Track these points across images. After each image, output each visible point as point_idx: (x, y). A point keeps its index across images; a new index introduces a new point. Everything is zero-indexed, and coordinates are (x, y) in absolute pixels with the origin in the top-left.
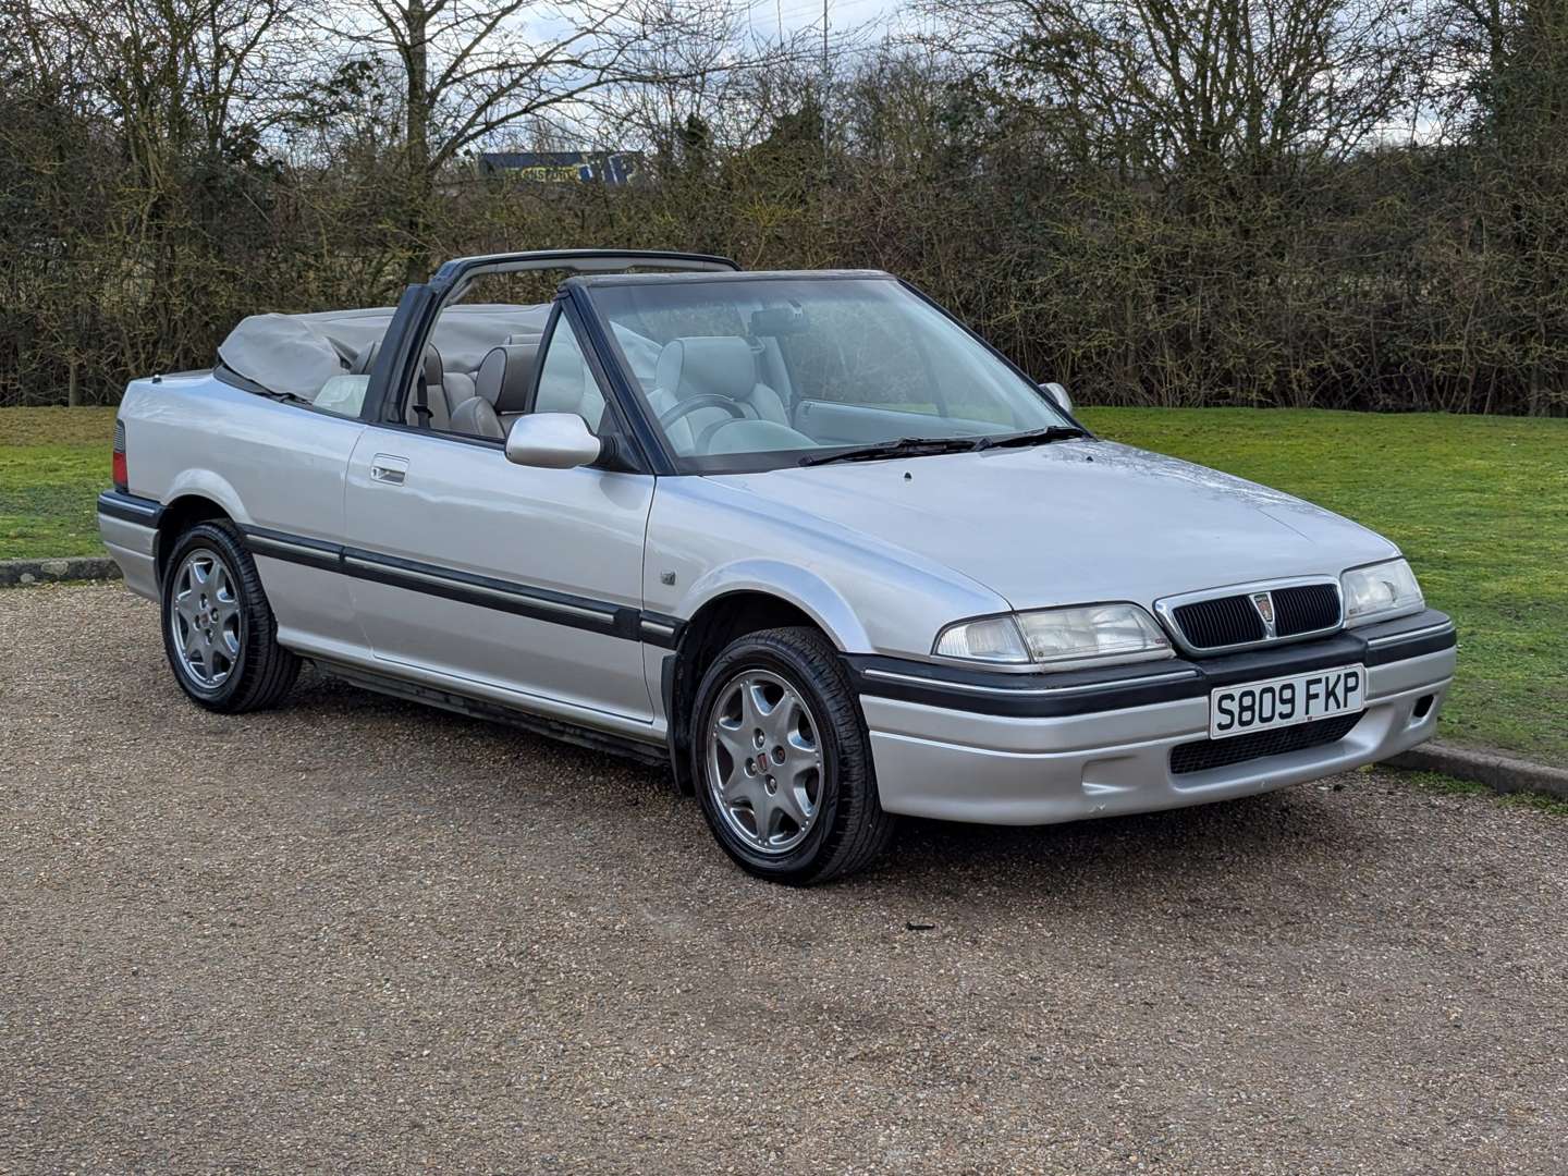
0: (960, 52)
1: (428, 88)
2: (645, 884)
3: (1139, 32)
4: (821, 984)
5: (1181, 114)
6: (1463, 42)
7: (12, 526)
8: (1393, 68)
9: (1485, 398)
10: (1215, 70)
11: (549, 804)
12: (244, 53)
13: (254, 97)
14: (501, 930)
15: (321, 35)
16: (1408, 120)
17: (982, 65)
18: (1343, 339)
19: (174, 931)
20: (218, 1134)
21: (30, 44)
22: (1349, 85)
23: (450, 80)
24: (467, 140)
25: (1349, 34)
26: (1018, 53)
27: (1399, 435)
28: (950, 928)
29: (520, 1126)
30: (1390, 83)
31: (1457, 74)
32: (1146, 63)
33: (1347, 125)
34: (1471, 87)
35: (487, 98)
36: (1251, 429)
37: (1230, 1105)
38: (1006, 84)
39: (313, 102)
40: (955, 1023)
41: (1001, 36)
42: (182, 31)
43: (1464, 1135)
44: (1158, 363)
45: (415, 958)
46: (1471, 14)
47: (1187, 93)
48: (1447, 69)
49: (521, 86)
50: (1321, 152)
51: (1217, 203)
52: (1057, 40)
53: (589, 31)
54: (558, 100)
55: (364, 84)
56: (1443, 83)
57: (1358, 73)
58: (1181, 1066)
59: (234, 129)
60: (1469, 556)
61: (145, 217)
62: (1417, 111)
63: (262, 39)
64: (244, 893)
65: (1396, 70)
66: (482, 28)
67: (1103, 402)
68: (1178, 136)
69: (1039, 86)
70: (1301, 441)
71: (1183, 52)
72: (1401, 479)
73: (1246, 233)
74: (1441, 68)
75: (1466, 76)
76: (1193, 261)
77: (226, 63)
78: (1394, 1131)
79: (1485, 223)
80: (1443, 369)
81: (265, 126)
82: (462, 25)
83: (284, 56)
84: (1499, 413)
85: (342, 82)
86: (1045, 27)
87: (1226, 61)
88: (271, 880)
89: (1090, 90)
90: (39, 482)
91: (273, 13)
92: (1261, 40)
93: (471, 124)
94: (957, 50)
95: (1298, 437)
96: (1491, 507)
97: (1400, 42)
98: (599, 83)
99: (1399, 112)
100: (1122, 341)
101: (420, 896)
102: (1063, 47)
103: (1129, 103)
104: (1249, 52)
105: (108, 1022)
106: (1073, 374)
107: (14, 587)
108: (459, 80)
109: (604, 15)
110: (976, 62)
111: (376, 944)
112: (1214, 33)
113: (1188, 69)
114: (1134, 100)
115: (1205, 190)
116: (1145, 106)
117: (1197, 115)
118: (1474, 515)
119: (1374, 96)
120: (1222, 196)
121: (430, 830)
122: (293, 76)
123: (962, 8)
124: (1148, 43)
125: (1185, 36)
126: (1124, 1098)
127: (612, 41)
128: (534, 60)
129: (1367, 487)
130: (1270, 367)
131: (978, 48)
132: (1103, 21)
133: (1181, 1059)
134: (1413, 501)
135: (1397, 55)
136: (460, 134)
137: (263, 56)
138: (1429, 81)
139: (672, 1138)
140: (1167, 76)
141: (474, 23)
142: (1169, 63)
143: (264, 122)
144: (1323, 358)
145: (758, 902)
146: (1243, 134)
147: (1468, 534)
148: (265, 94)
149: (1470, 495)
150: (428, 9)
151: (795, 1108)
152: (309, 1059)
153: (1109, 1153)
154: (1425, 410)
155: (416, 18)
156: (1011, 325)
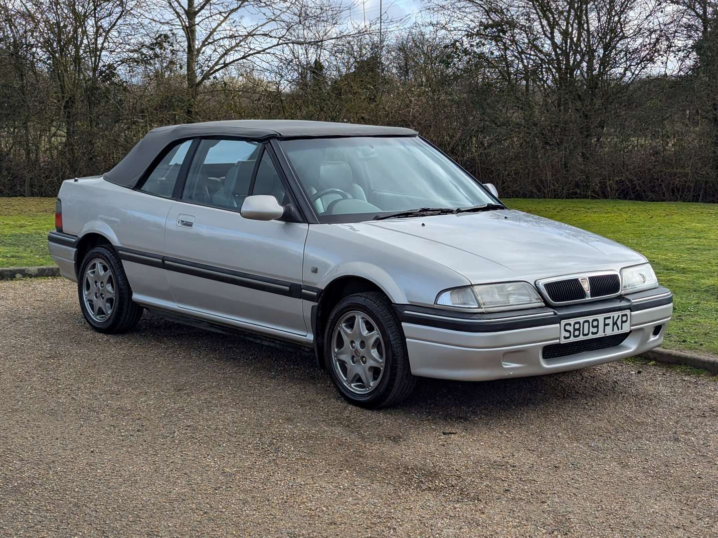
0: (450, 31)
1: (196, 47)
2: (322, 414)
3: (535, 21)
4: (407, 458)
5: (555, 60)
6: (689, 26)
7: (8, 252)
8: (657, 38)
9: (699, 195)
10: (572, 39)
11: (274, 378)
12: (109, 30)
13: (114, 51)
14: (258, 433)
15: (146, 22)
16: (663, 63)
17: (460, 37)
18: (632, 167)
19: (108, 433)
20: (140, 521)
21: (8, 25)
22: (635, 46)
23: (207, 43)
24: (215, 72)
25: (636, 22)
26: (478, 31)
27: (659, 212)
28: (464, 433)
29: (276, 518)
30: (655, 45)
31: (687, 42)
32: (538, 36)
33: (634, 65)
34: (693, 47)
35: (224, 52)
36: (588, 209)
37: (598, 511)
38: (472, 46)
39: (142, 54)
40: (469, 475)
41: (470, 23)
42: (80, 20)
43: (705, 524)
44: (543, 178)
45: (219, 446)
46: (693, 13)
47: (558, 50)
48: (681, 39)
49: (241, 46)
50: (621, 78)
51: (572, 102)
52: (496, 24)
53: (273, 20)
54: (259, 52)
55: (165, 45)
56: (680, 45)
57: (640, 41)
58: (574, 494)
59: (104, 66)
60: (695, 268)
61: (62, 108)
62: (667, 59)
63: (118, 23)
64: (138, 417)
65: (658, 40)
66: (222, 18)
67: (517, 197)
68: (554, 70)
69: (488, 46)
70: (612, 215)
71: (556, 30)
72: (661, 233)
73: (586, 116)
74: (679, 38)
75: (690, 42)
76: (561, 129)
77: (101, 35)
78: (673, 522)
79: (700, 111)
80: (679, 181)
81: (119, 65)
82: (214, 17)
83: (128, 31)
84: (706, 202)
85: (156, 44)
86: (491, 19)
87: (576, 35)
88: (149, 411)
89: (512, 49)
90: (17, 231)
91: (123, 11)
92: (594, 24)
93: (217, 64)
94: (449, 29)
95: (611, 213)
96: (704, 245)
97: (660, 26)
98: (278, 45)
99: (659, 59)
100: (527, 168)
101: (219, 419)
102: (499, 28)
103: (530, 55)
104: (588, 30)
105: (83, 472)
106: (503, 183)
107: (13, 280)
108: (211, 43)
109: (280, 12)
110: (457, 35)
111: (201, 439)
112: (571, 22)
113: (558, 38)
114: (532, 53)
115: (567, 96)
116: (538, 56)
117: (563, 61)
118: (696, 249)
119: (647, 52)
120: (575, 99)
121: (220, 389)
122: (132, 41)
123: (451, 10)
124: (540, 26)
125: (557, 22)
126: (549, 507)
127: (284, 24)
128: (247, 34)
129: (645, 236)
130: (597, 180)
131: (459, 28)
132: (518, 16)
133: (574, 491)
134: (667, 242)
135: (658, 32)
136: (211, 69)
137: (118, 32)
138: (674, 45)
139: (345, 523)
140: (549, 42)
141: (218, 16)
142: (549, 36)
143: (119, 63)
144: (622, 176)
145: (374, 422)
146: (585, 69)
147: (694, 258)
148: (120, 50)
149: (694, 240)
150: (197, 9)
151: (399, 511)
152: (177, 489)
153: (544, 531)
154: (670, 200)
155: (191, 13)
156: (474, 160)
